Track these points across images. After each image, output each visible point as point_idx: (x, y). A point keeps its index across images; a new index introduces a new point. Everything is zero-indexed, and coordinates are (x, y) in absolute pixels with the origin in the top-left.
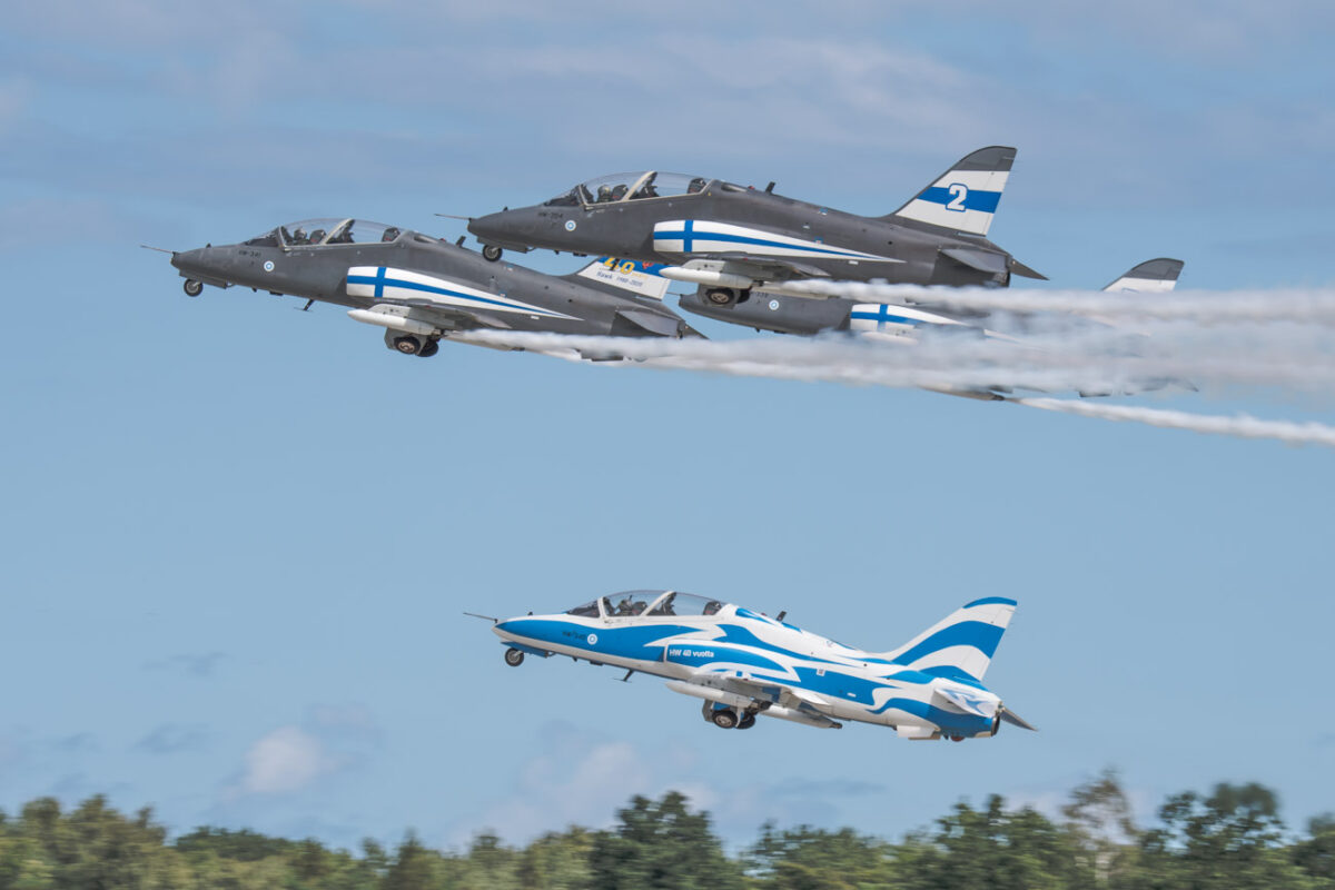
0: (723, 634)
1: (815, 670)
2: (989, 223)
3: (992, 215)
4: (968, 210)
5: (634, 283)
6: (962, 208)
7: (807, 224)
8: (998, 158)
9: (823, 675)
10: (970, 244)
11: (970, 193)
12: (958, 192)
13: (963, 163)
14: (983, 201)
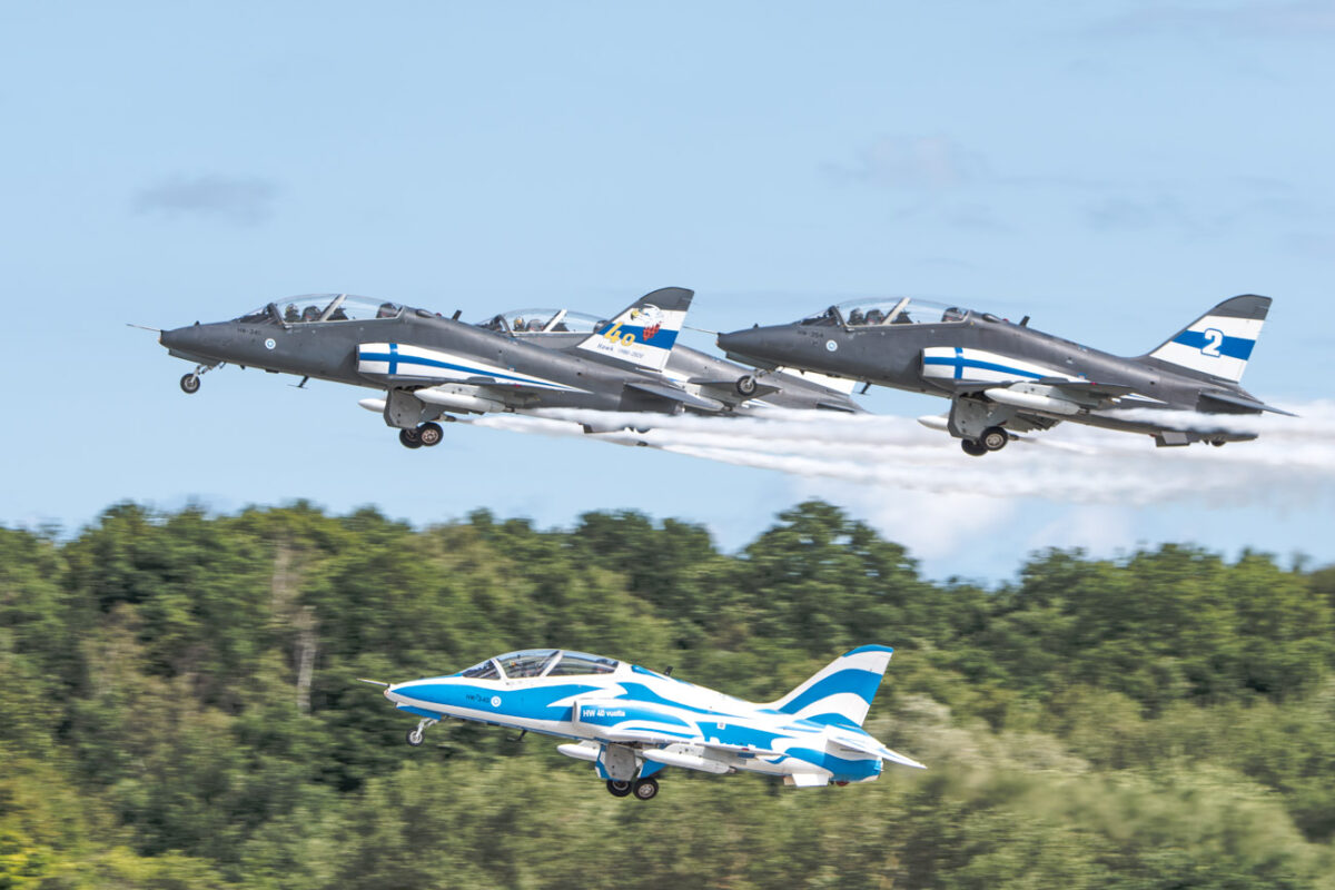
0: (624, 691)
1: (716, 724)
2: (1243, 370)
3: (1245, 362)
4: (1223, 356)
5: (635, 354)
6: (1217, 353)
7: (1070, 359)
8: (1254, 307)
9: (723, 728)
10: (1225, 389)
11: (1226, 340)
12: (1213, 337)
13: (1219, 309)
14: (1237, 348)
